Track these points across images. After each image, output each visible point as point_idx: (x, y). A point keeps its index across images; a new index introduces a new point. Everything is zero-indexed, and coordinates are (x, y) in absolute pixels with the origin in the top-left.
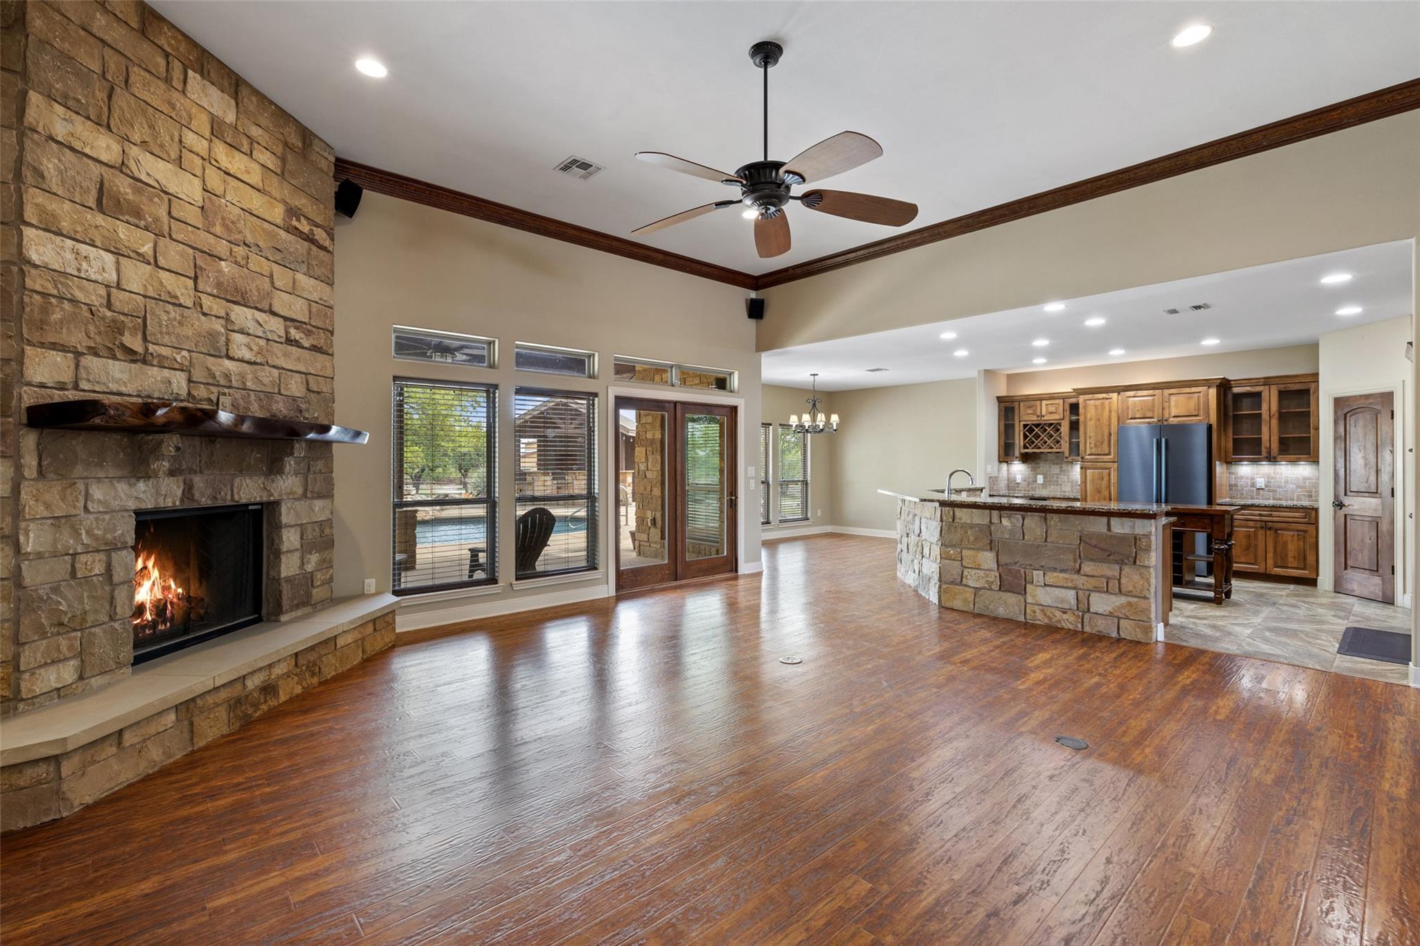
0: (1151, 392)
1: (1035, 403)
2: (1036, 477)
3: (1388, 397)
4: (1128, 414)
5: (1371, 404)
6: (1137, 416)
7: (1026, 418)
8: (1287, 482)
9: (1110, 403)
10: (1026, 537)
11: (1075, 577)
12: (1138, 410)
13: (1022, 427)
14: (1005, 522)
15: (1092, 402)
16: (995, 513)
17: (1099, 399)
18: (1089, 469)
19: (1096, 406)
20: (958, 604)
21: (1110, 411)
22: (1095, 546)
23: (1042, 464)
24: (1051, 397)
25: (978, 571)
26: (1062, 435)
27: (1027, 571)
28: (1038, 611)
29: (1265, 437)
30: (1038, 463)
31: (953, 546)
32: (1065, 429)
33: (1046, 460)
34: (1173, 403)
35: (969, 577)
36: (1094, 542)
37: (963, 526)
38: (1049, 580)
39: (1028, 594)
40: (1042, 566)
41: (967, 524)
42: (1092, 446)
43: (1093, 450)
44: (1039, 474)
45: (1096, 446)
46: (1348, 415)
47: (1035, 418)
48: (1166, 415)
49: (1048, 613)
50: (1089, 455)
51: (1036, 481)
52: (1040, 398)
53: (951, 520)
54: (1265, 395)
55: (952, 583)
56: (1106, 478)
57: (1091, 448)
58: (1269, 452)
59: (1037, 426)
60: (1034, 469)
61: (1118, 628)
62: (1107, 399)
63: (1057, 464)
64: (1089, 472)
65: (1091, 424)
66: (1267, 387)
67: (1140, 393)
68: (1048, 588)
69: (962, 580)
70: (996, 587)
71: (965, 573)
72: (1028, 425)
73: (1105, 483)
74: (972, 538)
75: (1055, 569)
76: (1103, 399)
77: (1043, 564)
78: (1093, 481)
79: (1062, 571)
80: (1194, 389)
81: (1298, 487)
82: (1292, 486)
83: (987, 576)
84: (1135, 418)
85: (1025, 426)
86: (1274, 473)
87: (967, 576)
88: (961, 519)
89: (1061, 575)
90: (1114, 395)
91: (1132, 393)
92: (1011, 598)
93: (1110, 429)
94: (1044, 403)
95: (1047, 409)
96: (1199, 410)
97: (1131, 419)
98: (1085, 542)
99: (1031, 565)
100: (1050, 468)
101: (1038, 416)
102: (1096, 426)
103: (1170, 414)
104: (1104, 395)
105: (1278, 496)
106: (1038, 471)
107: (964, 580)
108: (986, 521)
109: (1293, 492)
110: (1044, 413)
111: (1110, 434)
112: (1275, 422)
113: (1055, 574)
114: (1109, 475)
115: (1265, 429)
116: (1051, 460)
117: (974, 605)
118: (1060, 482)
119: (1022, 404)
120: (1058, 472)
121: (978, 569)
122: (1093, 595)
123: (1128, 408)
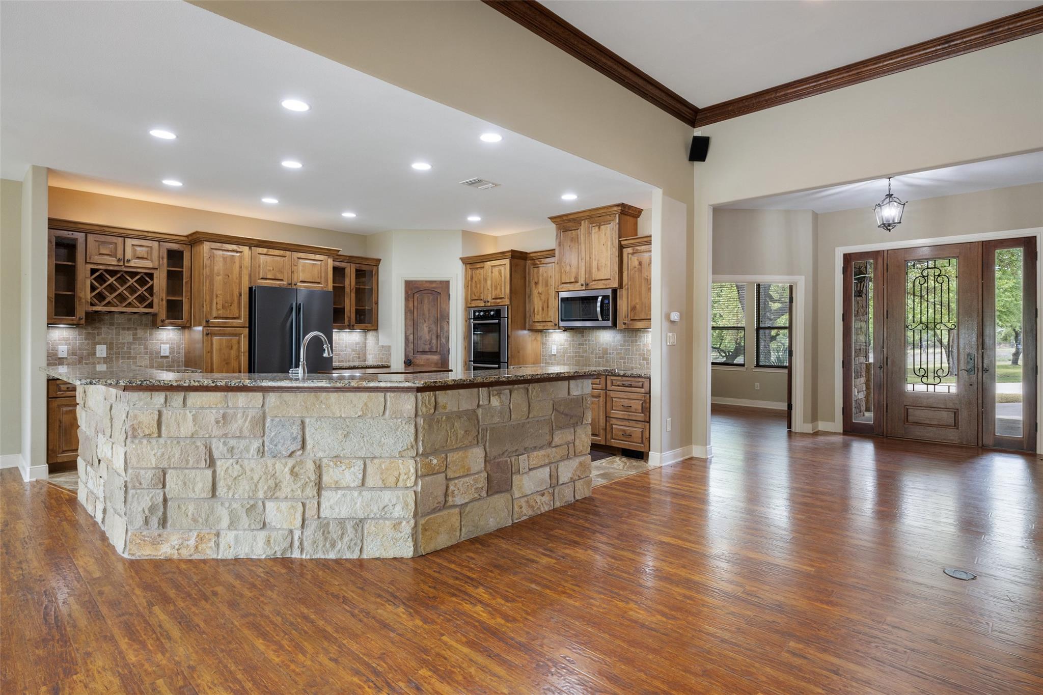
0: (281, 253)
1: (114, 239)
2: (94, 349)
3: (445, 285)
4: (259, 273)
5: (434, 288)
6: (268, 277)
7: (97, 259)
8: (346, 347)
9: (240, 257)
10: (513, 416)
11: (549, 450)
12: (270, 270)
13: (89, 272)
14: (495, 402)
15: (221, 252)
16: (483, 391)
17: (228, 251)
18: (216, 335)
19: (225, 259)
20: (443, 541)
21: (241, 267)
22: (562, 413)
23: (104, 329)
24: (143, 236)
25: (467, 479)
26: (155, 289)
27: (513, 459)
28: (524, 505)
29: (347, 309)
30: (100, 328)
31: (435, 452)
32: (160, 282)
33: (112, 324)
34: (300, 268)
35: (456, 492)
36: (561, 409)
37: (450, 417)
38: (533, 463)
39: (514, 488)
40: (525, 449)
41: (452, 413)
42: (220, 306)
43: (220, 312)
44: (100, 344)
45: (223, 307)
46: (415, 294)
47: (113, 261)
48: (295, 280)
49: (532, 502)
50: (215, 318)
51: (94, 354)
52: (124, 234)
53: (432, 411)
54: (347, 271)
55: (434, 511)
56: (235, 347)
57: (218, 310)
58: (350, 321)
59: (112, 273)
60: (89, 337)
61: (574, 492)
62: (237, 252)
63: (129, 329)
64: (215, 339)
65: (218, 279)
66: (349, 264)
67: (272, 252)
68: (531, 473)
69: (446, 501)
70: (484, 494)
71: (452, 488)
72: (97, 270)
73: (233, 353)
74: (461, 433)
75: (535, 448)
76: (233, 251)
77: (526, 445)
78: (220, 350)
79: (541, 448)
80: (318, 257)
81: (353, 350)
82: (349, 350)
83: (476, 481)
84: (266, 279)
85: (93, 271)
86: (339, 339)
87: (453, 492)
88: (445, 407)
89: (542, 453)
90: (246, 249)
91: (265, 250)
92: (499, 500)
93: (240, 289)
94: (129, 242)
95: (134, 251)
96: (321, 277)
97: (262, 278)
98: (557, 410)
99: (516, 450)
100: (118, 334)
101: (119, 260)
102: (225, 283)
103: (298, 279)
104: (234, 247)
105: (341, 359)
106: (97, 339)
107: (450, 499)
108: (475, 407)
109: (350, 355)
110: (129, 255)
111: (240, 295)
112: (353, 295)
113: (535, 453)
114: (239, 343)
115: (347, 301)
116: (119, 324)
117: (461, 530)
118: (133, 354)
119: (90, 237)
120: (131, 340)
121: (467, 475)
122: (561, 464)
123: (259, 266)
